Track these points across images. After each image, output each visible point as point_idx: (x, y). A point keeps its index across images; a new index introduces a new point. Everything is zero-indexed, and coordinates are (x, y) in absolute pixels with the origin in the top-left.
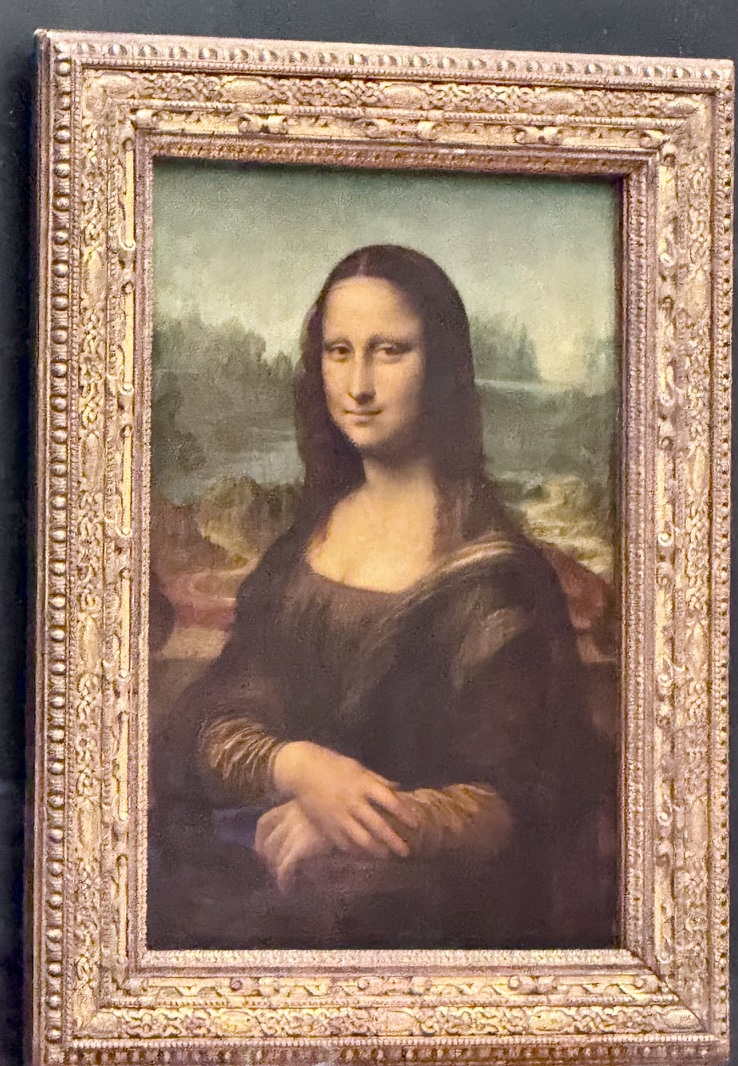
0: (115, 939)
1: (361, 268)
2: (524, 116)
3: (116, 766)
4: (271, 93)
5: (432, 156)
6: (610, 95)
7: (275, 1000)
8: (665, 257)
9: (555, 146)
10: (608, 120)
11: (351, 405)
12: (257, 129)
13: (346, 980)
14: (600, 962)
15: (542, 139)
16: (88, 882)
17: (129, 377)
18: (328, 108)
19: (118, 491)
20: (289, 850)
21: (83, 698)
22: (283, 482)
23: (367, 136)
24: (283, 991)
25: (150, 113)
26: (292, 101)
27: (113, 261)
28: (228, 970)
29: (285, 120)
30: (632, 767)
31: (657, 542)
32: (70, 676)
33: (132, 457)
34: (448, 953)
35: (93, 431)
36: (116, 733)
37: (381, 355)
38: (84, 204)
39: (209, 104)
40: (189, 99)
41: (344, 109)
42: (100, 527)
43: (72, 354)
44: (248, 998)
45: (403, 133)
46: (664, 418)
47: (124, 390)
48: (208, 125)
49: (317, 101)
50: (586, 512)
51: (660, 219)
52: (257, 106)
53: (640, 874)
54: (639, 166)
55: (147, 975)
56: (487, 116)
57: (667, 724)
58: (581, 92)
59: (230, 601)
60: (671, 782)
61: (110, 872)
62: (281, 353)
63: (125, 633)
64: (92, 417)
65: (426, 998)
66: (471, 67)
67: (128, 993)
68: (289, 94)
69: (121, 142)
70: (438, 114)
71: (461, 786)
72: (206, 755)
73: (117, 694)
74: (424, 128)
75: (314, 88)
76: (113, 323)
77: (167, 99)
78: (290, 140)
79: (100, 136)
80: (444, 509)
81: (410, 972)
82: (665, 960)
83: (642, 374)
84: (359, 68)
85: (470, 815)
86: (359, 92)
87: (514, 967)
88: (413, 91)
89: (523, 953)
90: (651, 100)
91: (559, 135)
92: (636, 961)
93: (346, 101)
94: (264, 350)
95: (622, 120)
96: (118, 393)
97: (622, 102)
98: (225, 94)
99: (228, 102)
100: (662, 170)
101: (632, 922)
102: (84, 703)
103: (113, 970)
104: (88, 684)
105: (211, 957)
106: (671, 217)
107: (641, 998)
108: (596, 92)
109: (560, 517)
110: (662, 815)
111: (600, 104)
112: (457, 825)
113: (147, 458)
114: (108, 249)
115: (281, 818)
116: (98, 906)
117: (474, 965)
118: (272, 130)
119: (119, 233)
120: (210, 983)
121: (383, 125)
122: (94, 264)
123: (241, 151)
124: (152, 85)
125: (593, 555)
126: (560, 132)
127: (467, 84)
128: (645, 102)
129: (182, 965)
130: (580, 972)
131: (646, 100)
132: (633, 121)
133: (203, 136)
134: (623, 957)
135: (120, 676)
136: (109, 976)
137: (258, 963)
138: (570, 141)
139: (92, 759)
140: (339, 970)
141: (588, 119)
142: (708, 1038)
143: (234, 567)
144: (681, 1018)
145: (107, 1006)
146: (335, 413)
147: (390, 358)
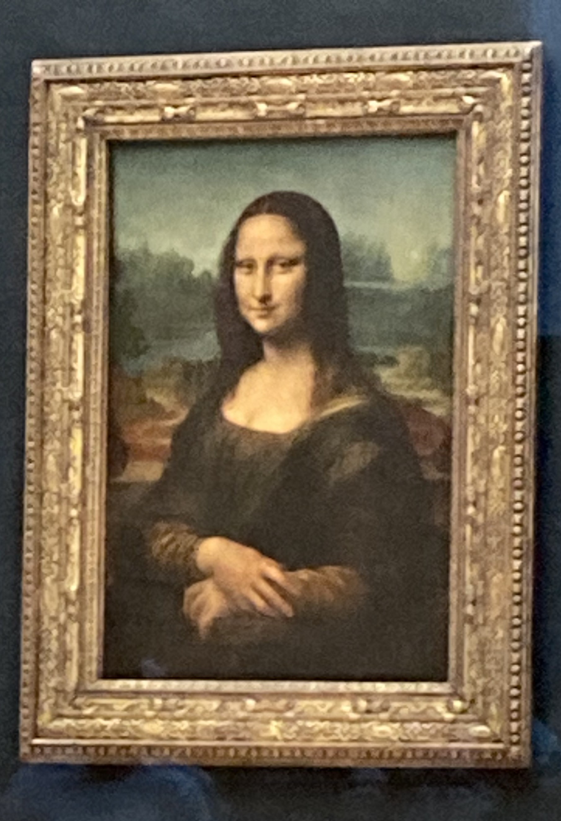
1: (265, 208)
3: (71, 554)
4: (182, 90)
9: (392, 113)
11: (255, 303)
12: (172, 116)
15: (382, 109)
17: (81, 291)
18: (224, 99)
19: (72, 368)
20: (207, 612)
22: (204, 360)
23: (255, 116)
25: (96, 110)
26: (196, 95)
27: (68, 213)
29: (192, 108)
35: (53, 328)
39: (137, 102)
40: (123, 99)
41: (234, 98)
42: (58, 393)
45: (278, 111)
47: (76, 300)
48: (138, 117)
49: (215, 93)
50: (428, 373)
54: (460, 123)
57: (473, 521)
58: (411, 73)
59: (167, 442)
62: (205, 270)
63: (78, 463)
66: (329, 61)
67: (75, 707)
68: (194, 90)
70: (302, 96)
71: (332, 568)
72: (150, 547)
73: (73, 506)
74: (292, 107)
77: (108, 100)
78: (196, 122)
80: (318, 375)
84: (246, 68)
85: (338, 588)
86: (244, 85)
91: (396, 105)
92: (451, 691)
93: (236, 92)
94: (193, 269)
97: (443, 78)
98: (149, 94)
99: (151, 99)
100: (474, 124)
108: (422, 72)
109: (407, 376)
111: (426, 80)
112: (329, 595)
115: (200, 591)
118: (181, 115)
119: (73, 194)
120: (134, 702)
124: (95, 91)
125: (435, 403)
127: (325, 74)
131: (461, 74)
132: (450, 90)
133: (134, 124)
136: (62, 696)
140: (229, 694)
142: (500, 746)
143: (170, 418)
144: (481, 732)
145: (61, 716)
146: (244, 312)
147: (285, 269)
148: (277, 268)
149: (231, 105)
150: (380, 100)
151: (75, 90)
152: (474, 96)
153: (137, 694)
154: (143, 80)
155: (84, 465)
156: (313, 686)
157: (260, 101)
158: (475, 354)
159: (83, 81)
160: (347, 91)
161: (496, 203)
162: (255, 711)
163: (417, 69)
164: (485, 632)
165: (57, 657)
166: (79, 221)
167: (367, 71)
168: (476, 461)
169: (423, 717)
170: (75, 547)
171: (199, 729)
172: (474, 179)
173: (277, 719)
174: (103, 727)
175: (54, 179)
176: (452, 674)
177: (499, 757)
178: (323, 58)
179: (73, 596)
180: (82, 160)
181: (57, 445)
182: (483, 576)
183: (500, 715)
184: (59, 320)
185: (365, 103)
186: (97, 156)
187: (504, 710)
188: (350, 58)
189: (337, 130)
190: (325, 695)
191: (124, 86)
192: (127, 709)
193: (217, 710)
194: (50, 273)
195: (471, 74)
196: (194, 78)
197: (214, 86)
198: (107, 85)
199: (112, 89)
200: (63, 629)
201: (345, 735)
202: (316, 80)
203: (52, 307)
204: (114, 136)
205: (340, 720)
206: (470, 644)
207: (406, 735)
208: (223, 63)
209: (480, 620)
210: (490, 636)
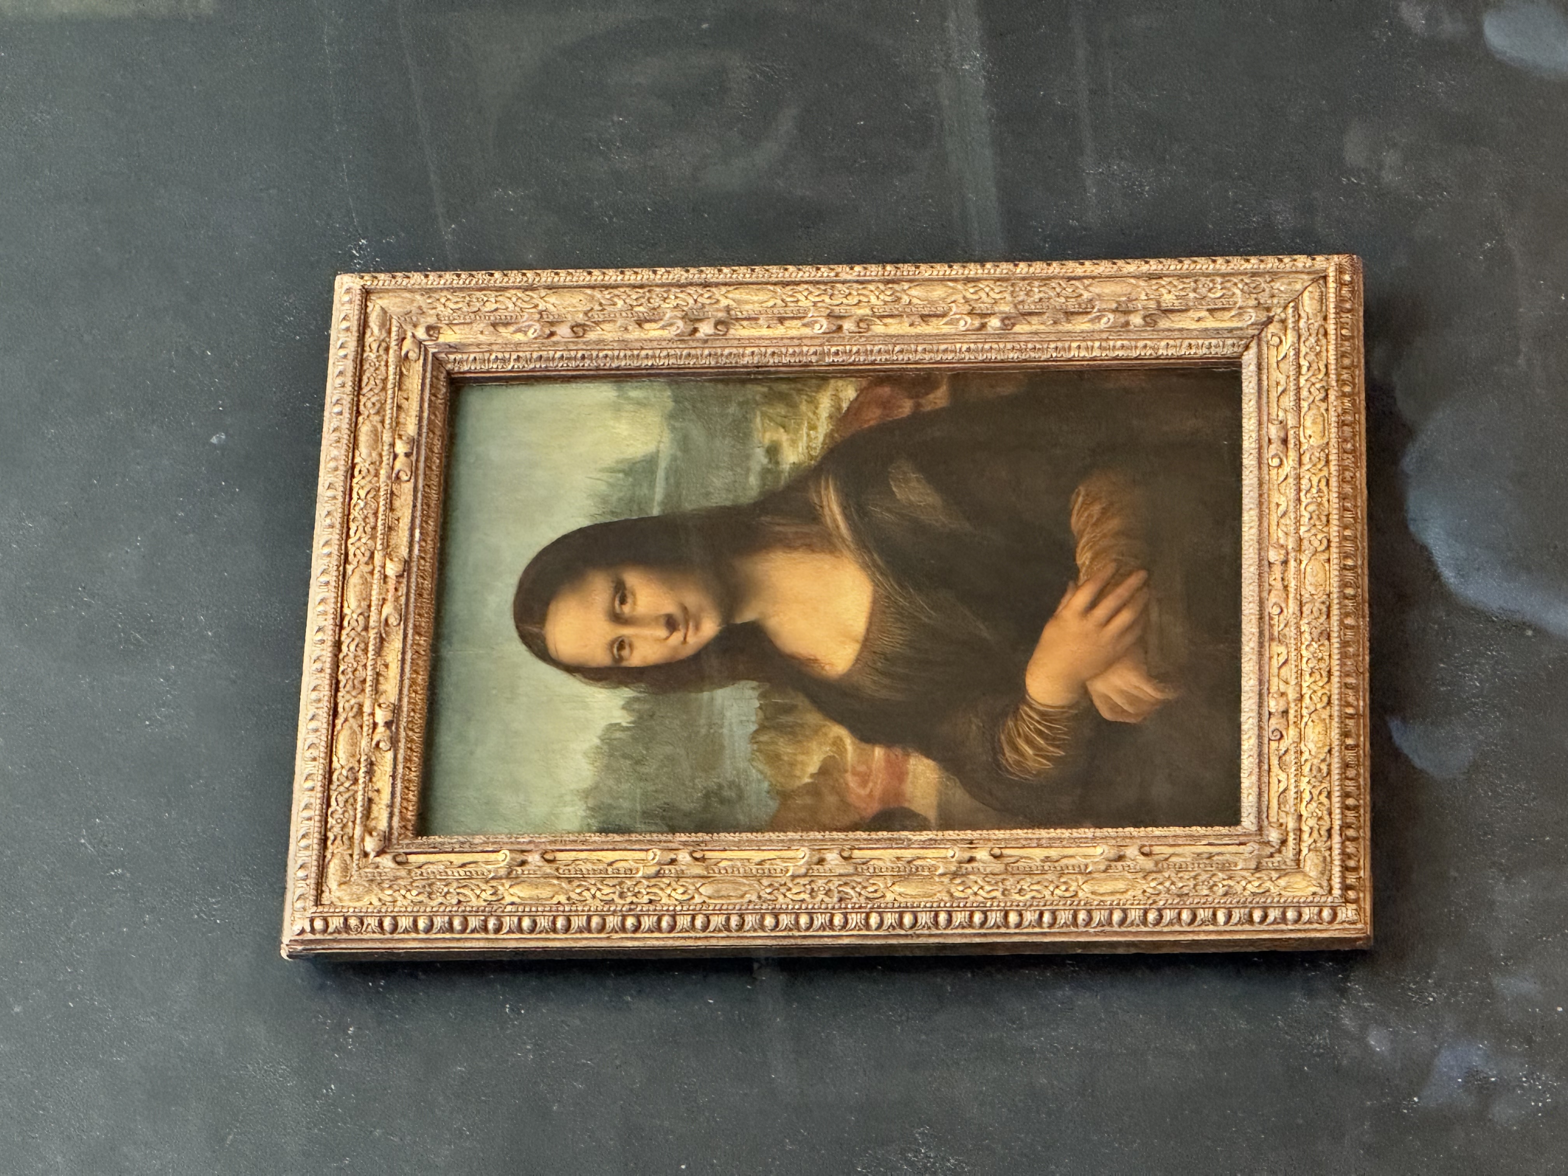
0: (1228, 857)
1: (536, 630)
2: (383, 472)
3: (1047, 859)
4: (351, 720)
5: (422, 562)
6: (364, 391)
7: (1292, 695)
8: (531, 334)
9: (414, 443)
10: (390, 392)
11: (677, 637)
12: (388, 732)
13: (1271, 626)
14: (1254, 380)
15: (407, 455)
16: (1167, 884)
17: (641, 855)
18: (369, 663)
19: (761, 863)
20: (1136, 687)
21: (976, 894)
22: (757, 704)
23: (399, 624)
24: (1283, 688)
25: (368, 838)
26: (360, 698)
27: (520, 872)
28: (1260, 744)
29: (380, 706)
30: (1054, 355)
31: (824, 333)
32: (952, 906)
33: (725, 850)
34: (1245, 529)
35: (697, 889)
36: (1012, 860)
37: (627, 609)
38: (459, 902)
39: (361, 781)
40: (355, 800)
41: (371, 648)
42: (798, 880)
43: (615, 911)
44: (1291, 722)
45: (396, 589)
46: (695, 330)
47: (653, 859)
48: (383, 781)
49: (361, 673)
50: (793, 405)
51: (492, 339)
52: (365, 734)
53: (1163, 343)
54: (438, 362)
55: (1266, 823)
56: (382, 509)
57: (1008, 321)
58: (360, 419)
59: (879, 752)
60: (1069, 315)
61: (1157, 864)
62: (624, 708)
63: (908, 854)
64: (681, 890)
65: (1290, 547)
66: (332, 526)
67: (1284, 842)
68: (353, 701)
69: (398, 867)
70: (378, 556)
71: (1074, 519)
72: (1039, 773)
73: (971, 860)
74: (392, 569)
75: (348, 677)
76: (585, 871)
77: (354, 822)
78: (400, 700)
79: (390, 887)
80: (788, 544)
81: (1264, 565)
82: (1253, 316)
83: (650, 353)
84: (329, 637)
85: (1104, 511)
86: (353, 634)
87: (1260, 463)
88: (354, 581)
89: (1245, 456)
90: (371, 351)
91: (404, 438)
92: (1254, 345)
93: (362, 646)
94: (619, 724)
95: (391, 377)
96: (659, 863)
97: (372, 378)
98: (351, 765)
99: (359, 762)
100: (442, 339)
101: (1213, 351)
102: (980, 891)
103: (1260, 857)
104: (961, 888)
105: (1248, 762)
106: (491, 328)
107: (1291, 337)
108: (362, 404)
109: (797, 431)
110: (1103, 324)
111: (374, 400)
112: (1114, 524)
113: (730, 837)
114: (508, 876)
115: (1107, 699)
116: (1193, 874)
117: (1257, 502)
118: (390, 719)
119: (490, 867)
120: (1275, 761)
121: (388, 609)
122: (521, 892)
123: (411, 749)
124: (339, 838)
125: (837, 398)
126: (400, 437)
127: (349, 529)
128: (373, 356)
129: (1256, 789)
130: (1264, 400)
131: (370, 356)
132: (391, 369)
133: (393, 785)
134: (1249, 359)
135: (952, 857)
136: (1268, 862)
137: (1254, 714)
138: (411, 428)
139: (1038, 883)
140: (1261, 633)
141: (388, 412)
143: (843, 748)
147: (630, 600)
149: (380, 654)
163: (356, 412)
167: (350, 475)
176: (1230, 351)
177: (1346, 277)
191: (336, 797)
192: (1286, 771)
195: (370, 343)
196: (335, 703)
197: (350, 674)
198: (331, 822)
199: (338, 814)
201: (1319, 471)
208: (317, 665)
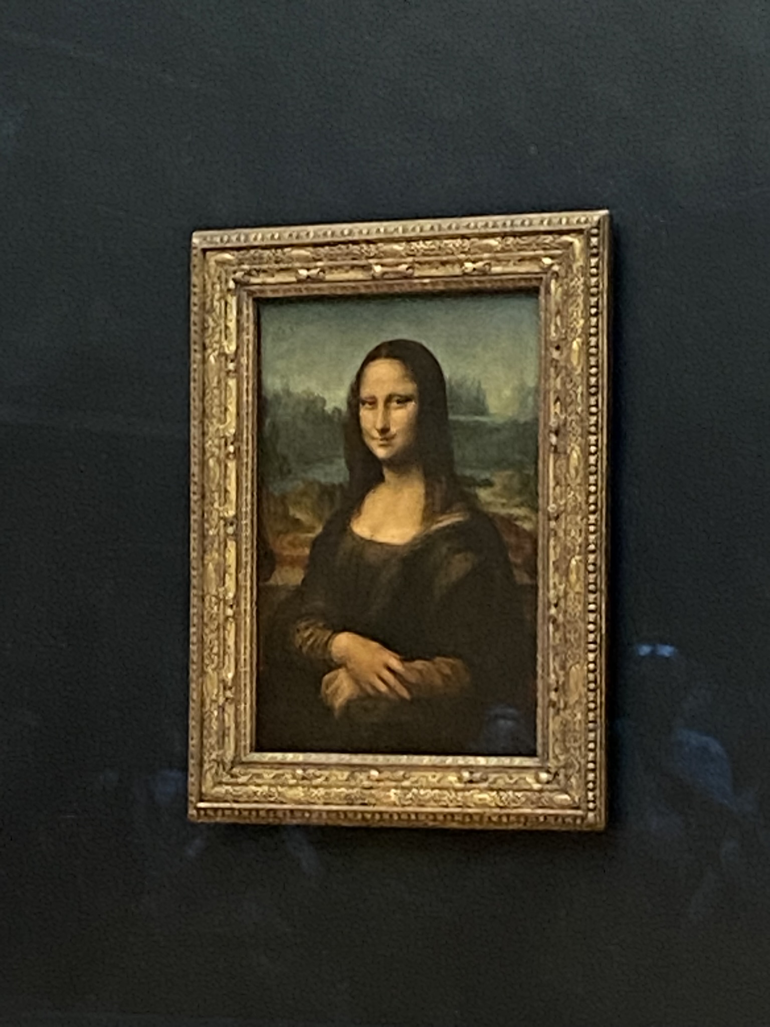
1: (383, 354)
4: (312, 256)
8: (553, 335)
9: (485, 272)
10: (517, 254)
11: (376, 434)
13: (359, 772)
15: (476, 269)
17: (233, 425)
18: (346, 262)
19: (227, 490)
22: (337, 482)
23: (372, 276)
26: (325, 259)
27: (221, 360)
28: (291, 764)
29: (322, 271)
31: (548, 509)
35: (211, 457)
39: (277, 265)
40: (266, 264)
45: (392, 272)
46: (554, 433)
47: (229, 433)
48: (278, 278)
49: (339, 258)
51: (552, 312)
52: (303, 263)
54: (542, 280)
55: (246, 766)
56: (442, 258)
58: (499, 238)
62: (336, 407)
68: (323, 255)
71: (441, 658)
72: (293, 640)
77: (253, 264)
78: (328, 282)
80: (429, 495)
81: (395, 768)
84: (365, 237)
85: (447, 676)
86: (364, 250)
88: (396, 247)
90: (543, 239)
92: (539, 764)
93: (356, 257)
94: (326, 406)
95: (526, 253)
96: (225, 437)
97: (526, 242)
98: (286, 259)
99: (287, 263)
100: (553, 281)
105: (290, 757)
106: (557, 310)
108: (509, 238)
110: (552, 676)
111: (512, 245)
114: (220, 355)
115: (336, 677)
118: (314, 277)
119: (225, 344)
120: (280, 772)
124: (243, 257)
125: (526, 518)
126: (488, 264)
131: (540, 239)
132: (531, 253)
133: (276, 284)
134: (533, 762)
137: (308, 761)
138: (496, 269)
141: (505, 255)
142: (580, 812)
143: (309, 532)
144: (562, 800)
145: (220, 783)
146: (367, 440)
147: (399, 405)
148: (394, 404)
149: (353, 267)
150: (474, 262)
151: (227, 256)
152: (552, 257)
153: (282, 764)
154: (282, 247)
155: (238, 571)
156: (426, 760)
157: (377, 264)
158: (555, 477)
159: (232, 249)
160: (447, 254)
161: (570, 348)
162: (378, 781)
163: (504, 235)
164: (566, 714)
165: (217, 733)
166: (231, 366)
167: (463, 237)
168: (557, 569)
169: (515, 787)
170: (231, 642)
171: (333, 795)
172: (553, 328)
173: (396, 788)
174: (255, 793)
175: (210, 330)
176: (540, 750)
177: (578, 821)
178: (428, 227)
179: (230, 684)
180: (233, 315)
181: (216, 555)
182: (563, 667)
183: (579, 787)
184: (216, 451)
185: (462, 265)
186: (245, 312)
187: (582, 782)
188: (450, 227)
189: (441, 287)
190: (434, 768)
191: (267, 253)
192: (274, 778)
193: (347, 780)
194: (208, 411)
195: (549, 238)
196: (322, 245)
197: (339, 252)
198: (252, 252)
199: (257, 255)
200: (222, 709)
201: (451, 801)
202: (421, 245)
203: (210, 439)
204: (258, 295)
205: (447, 789)
206: (554, 725)
207: (502, 801)
208: (346, 232)
209: (562, 705)
210: (569, 718)
